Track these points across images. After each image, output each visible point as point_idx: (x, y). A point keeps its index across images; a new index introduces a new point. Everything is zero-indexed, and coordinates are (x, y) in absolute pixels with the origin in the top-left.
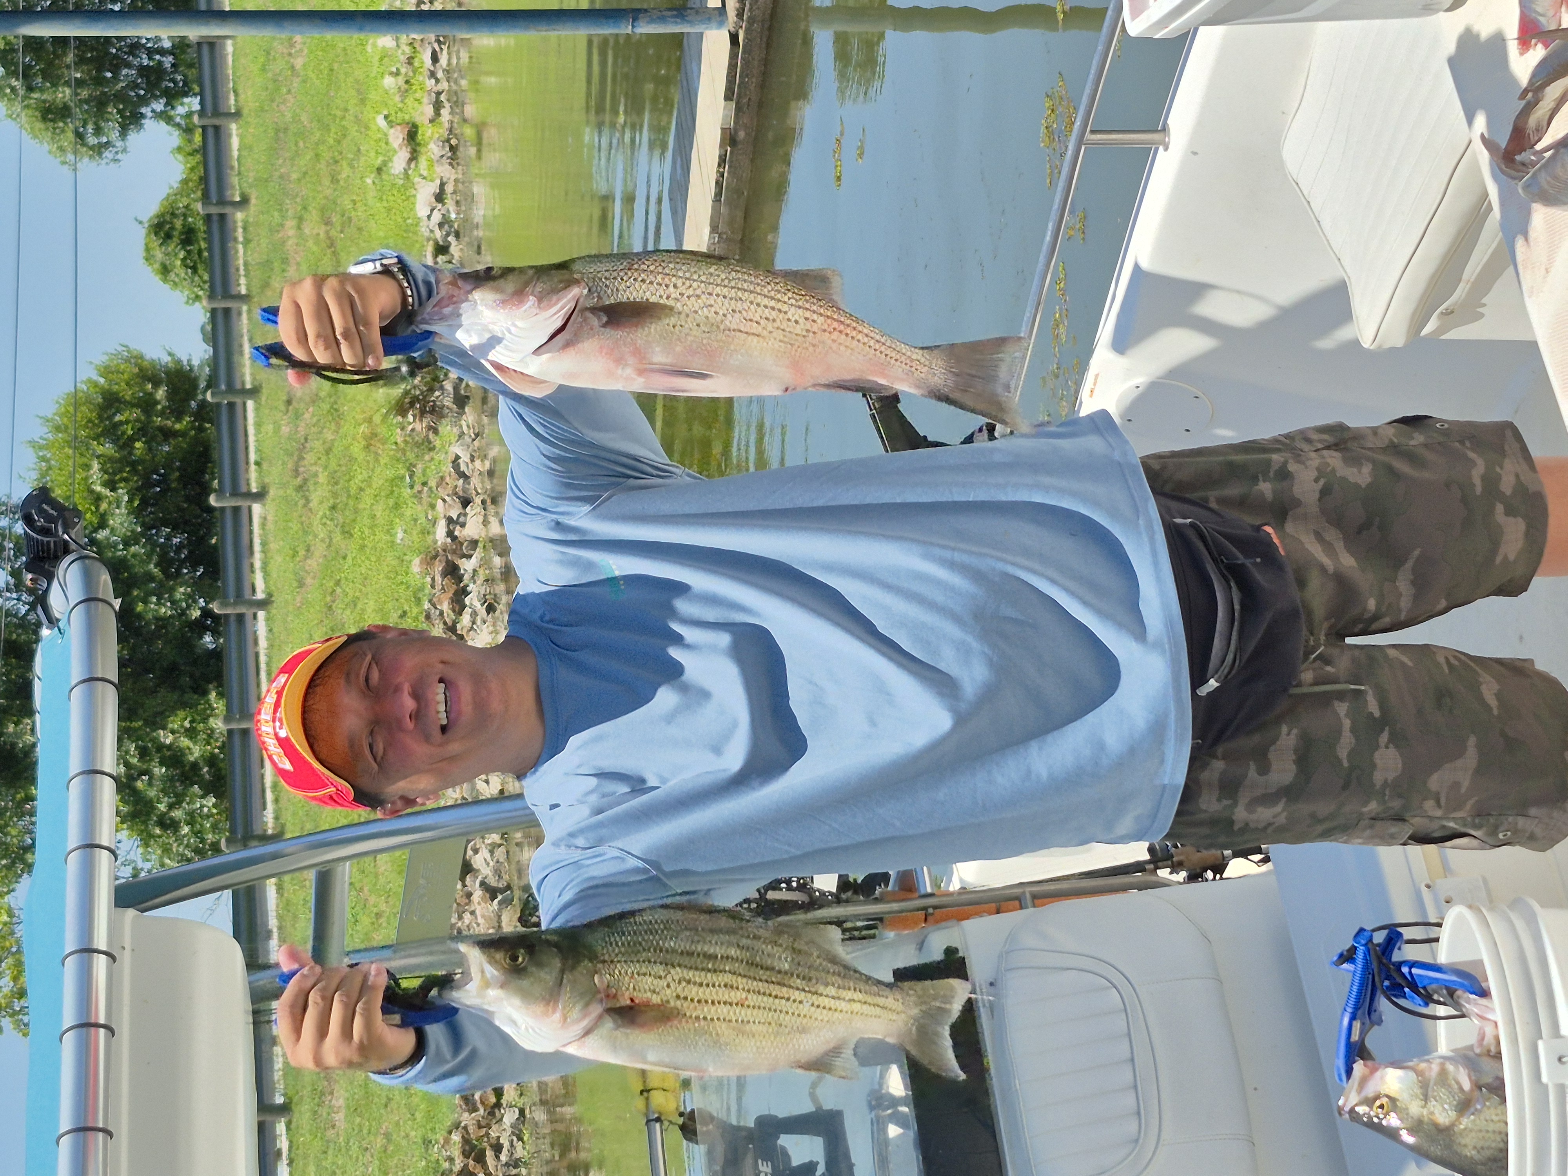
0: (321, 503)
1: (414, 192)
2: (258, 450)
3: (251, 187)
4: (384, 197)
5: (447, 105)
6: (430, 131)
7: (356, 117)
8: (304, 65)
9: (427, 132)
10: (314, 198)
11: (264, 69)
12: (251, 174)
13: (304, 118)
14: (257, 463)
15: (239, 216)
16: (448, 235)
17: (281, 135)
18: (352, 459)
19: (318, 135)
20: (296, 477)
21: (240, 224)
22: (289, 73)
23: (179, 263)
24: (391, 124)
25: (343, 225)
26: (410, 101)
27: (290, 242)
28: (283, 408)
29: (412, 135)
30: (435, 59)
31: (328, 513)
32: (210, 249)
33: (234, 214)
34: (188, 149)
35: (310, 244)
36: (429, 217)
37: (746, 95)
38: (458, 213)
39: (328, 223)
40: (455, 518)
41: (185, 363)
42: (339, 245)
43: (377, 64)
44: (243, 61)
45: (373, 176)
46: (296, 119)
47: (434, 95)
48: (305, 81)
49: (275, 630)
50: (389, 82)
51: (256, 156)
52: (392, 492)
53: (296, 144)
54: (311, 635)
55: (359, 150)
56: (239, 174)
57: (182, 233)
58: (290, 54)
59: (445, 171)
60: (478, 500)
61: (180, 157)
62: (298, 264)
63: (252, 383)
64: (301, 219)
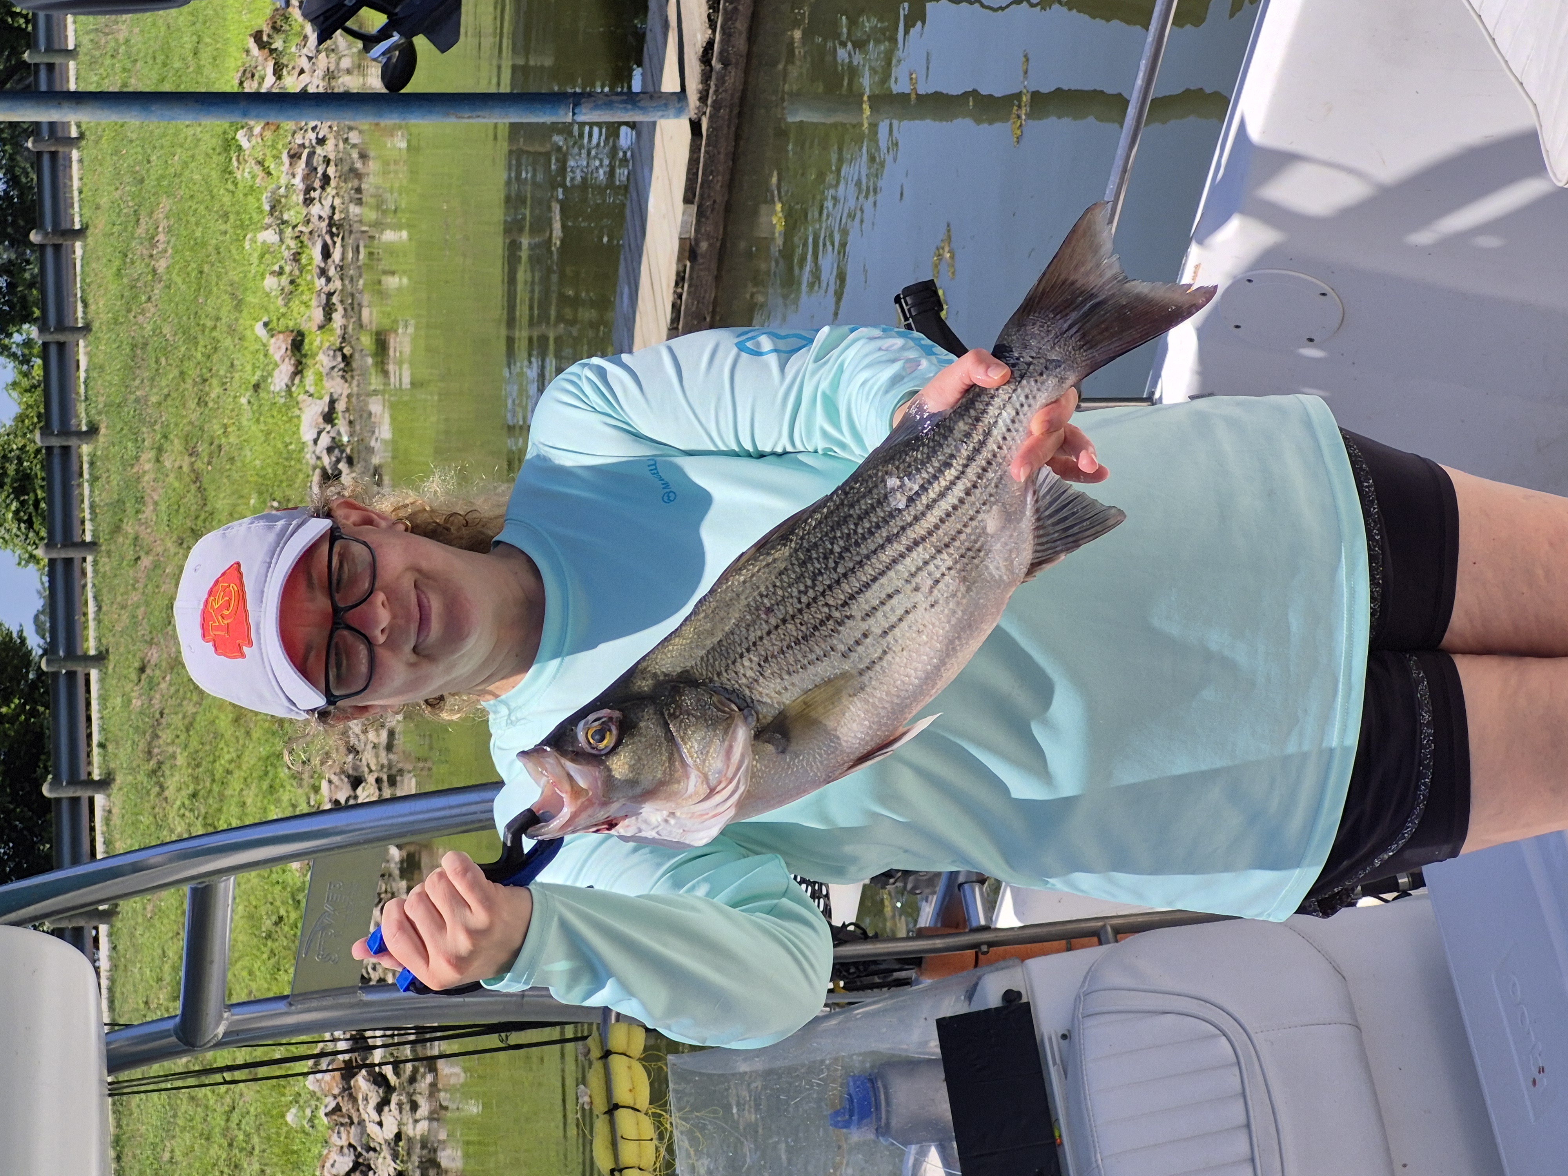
0: (179, 790)
1: (297, 412)
2: (102, 729)
3: (99, 413)
4: (262, 419)
5: (340, 308)
6: (318, 339)
7: (230, 327)
8: (168, 267)
9: (316, 341)
10: (176, 425)
11: (119, 273)
12: (101, 399)
13: (166, 330)
14: (102, 745)
15: (85, 449)
16: (338, 461)
17: (139, 352)
18: (218, 736)
19: (183, 349)
20: (149, 760)
21: (85, 459)
22: (150, 277)
23: (10, 516)
24: (272, 333)
25: (211, 456)
26: (295, 304)
27: (146, 478)
28: (134, 676)
29: (297, 344)
30: (326, 254)
31: (187, 802)
32: (50, 501)
33: (79, 447)
34: (25, 383)
35: (171, 478)
36: (316, 441)
37: (709, 196)
38: (351, 435)
39: (193, 453)
40: (343, 802)
41: (15, 635)
42: (206, 479)
43: (255, 260)
44: (94, 265)
45: (248, 394)
46: (157, 331)
47: (324, 297)
48: (169, 287)
49: (120, 947)
50: (270, 283)
51: (108, 378)
52: (266, 773)
53: (157, 361)
54: (164, 952)
55: (232, 365)
56: (86, 399)
57: (14, 480)
58: (151, 256)
59: (337, 386)
60: (371, 779)
61: (15, 394)
62: (156, 503)
63: (97, 649)
64: (160, 450)
